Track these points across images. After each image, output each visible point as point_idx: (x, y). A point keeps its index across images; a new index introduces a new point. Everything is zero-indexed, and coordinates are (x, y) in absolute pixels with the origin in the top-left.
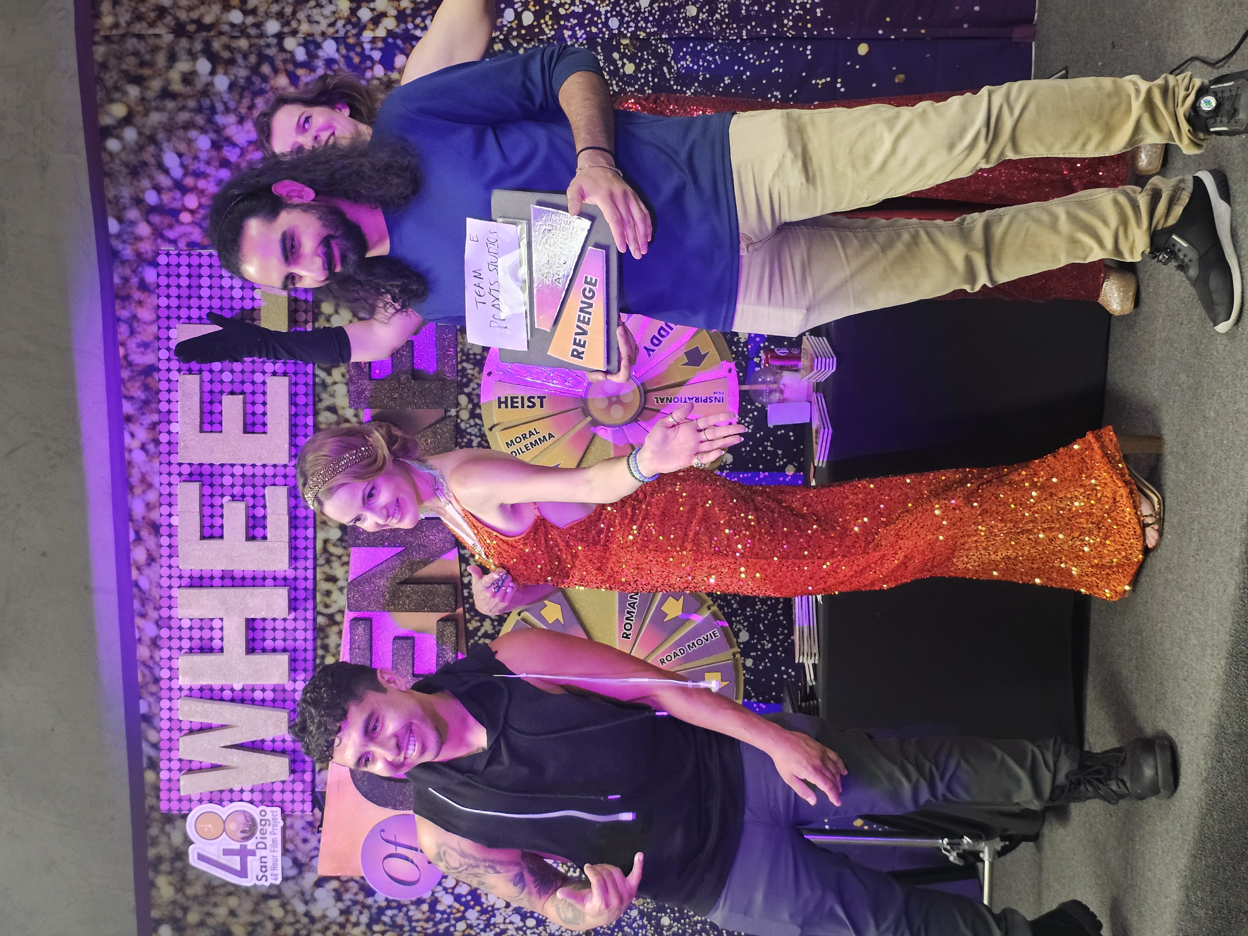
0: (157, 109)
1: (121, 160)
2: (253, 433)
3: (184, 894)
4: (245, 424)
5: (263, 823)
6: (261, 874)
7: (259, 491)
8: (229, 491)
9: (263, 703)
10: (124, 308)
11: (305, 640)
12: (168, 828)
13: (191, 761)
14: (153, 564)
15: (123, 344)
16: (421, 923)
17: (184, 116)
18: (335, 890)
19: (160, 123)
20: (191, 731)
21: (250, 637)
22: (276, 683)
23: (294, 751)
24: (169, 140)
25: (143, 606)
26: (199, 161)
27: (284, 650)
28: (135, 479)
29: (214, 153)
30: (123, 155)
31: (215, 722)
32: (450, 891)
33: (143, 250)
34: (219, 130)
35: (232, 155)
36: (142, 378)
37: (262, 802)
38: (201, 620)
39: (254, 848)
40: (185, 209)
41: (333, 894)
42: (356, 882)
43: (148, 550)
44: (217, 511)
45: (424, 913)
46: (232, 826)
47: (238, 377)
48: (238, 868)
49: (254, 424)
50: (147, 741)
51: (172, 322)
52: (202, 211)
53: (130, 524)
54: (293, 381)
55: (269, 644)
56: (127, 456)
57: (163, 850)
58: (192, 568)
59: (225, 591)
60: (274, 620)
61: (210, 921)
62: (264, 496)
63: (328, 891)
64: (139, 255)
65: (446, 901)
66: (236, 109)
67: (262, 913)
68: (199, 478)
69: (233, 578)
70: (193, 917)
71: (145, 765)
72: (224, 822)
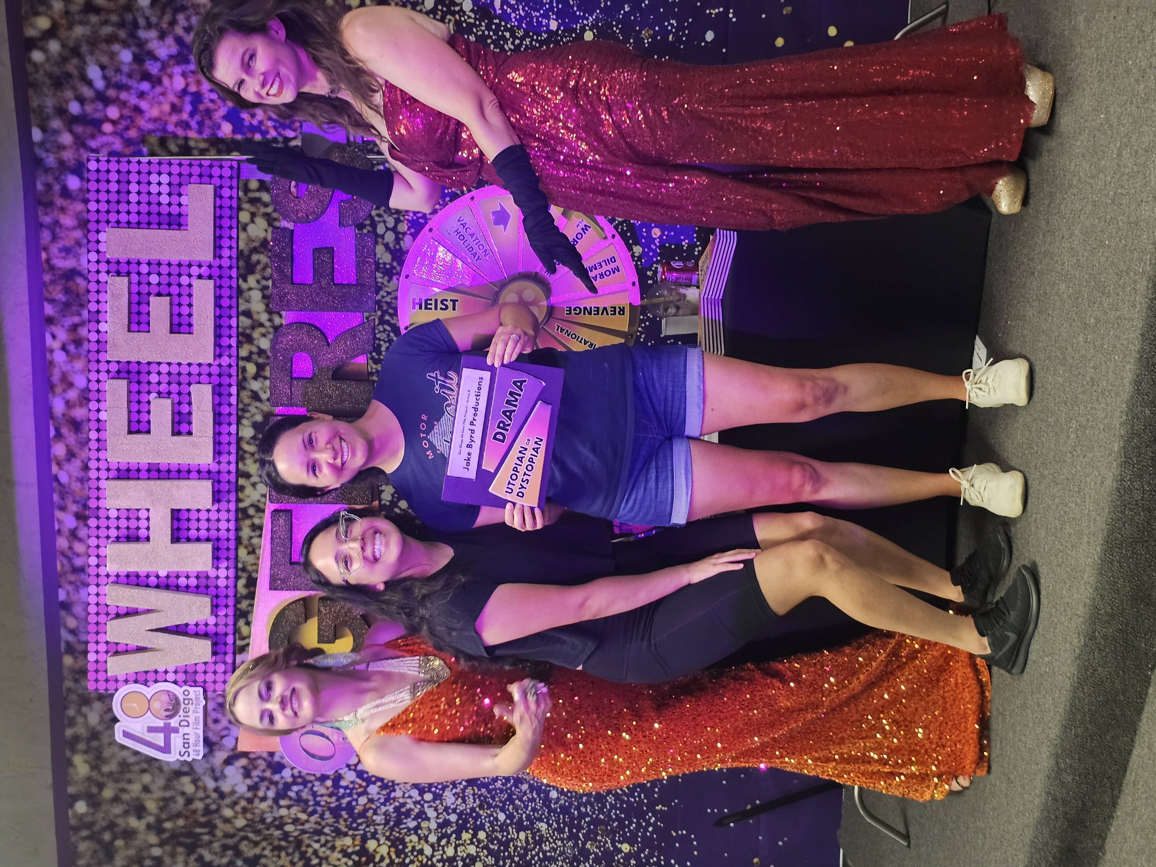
0: (81, 23)
1: (45, 71)
2: (179, 333)
3: (100, 771)
4: (171, 324)
5: (186, 702)
6: (183, 750)
7: (184, 389)
8: (156, 388)
9: (187, 589)
10: (47, 214)
11: (228, 530)
12: (85, 709)
13: (117, 644)
14: (73, 459)
15: (46, 249)
16: (325, 798)
17: (107, 30)
18: (244, 767)
19: (83, 35)
20: (118, 616)
21: (175, 527)
22: (200, 570)
23: (216, 634)
24: (92, 53)
25: (63, 499)
26: (121, 74)
27: (208, 540)
28: (56, 378)
29: (136, 67)
30: (47, 66)
31: (141, 606)
32: (353, 767)
33: (66, 159)
34: (141, 44)
35: (154, 68)
36: (63, 282)
37: (185, 682)
38: (128, 510)
39: (177, 725)
40: (107, 119)
41: (242, 771)
42: (264, 759)
43: (67, 446)
44: (144, 407)
45: (328, 788)
46: (156, 705)
47: (165, 280)
48: (162, 744)
49: (180, 325)
50: (66, 627)
51: (101, 226)
52: (124, 123)
53: (51, 422)
54: (218, 284)
55: (193, 533)
56: (48, 356)
57: (80, 730)
58: (120, 461)
59: (152, 483)
60: (198, 511)
61: (125, 797)
62: (189, 394)
63: (237, 769)
64: (61, 163)
65: (350, 776)
66: (157, 24)
67: (175, 790)
68: (126, 375)
69: (159, 471)
70: (108, 793)
71: (63, 650)
72: (149, 701)
